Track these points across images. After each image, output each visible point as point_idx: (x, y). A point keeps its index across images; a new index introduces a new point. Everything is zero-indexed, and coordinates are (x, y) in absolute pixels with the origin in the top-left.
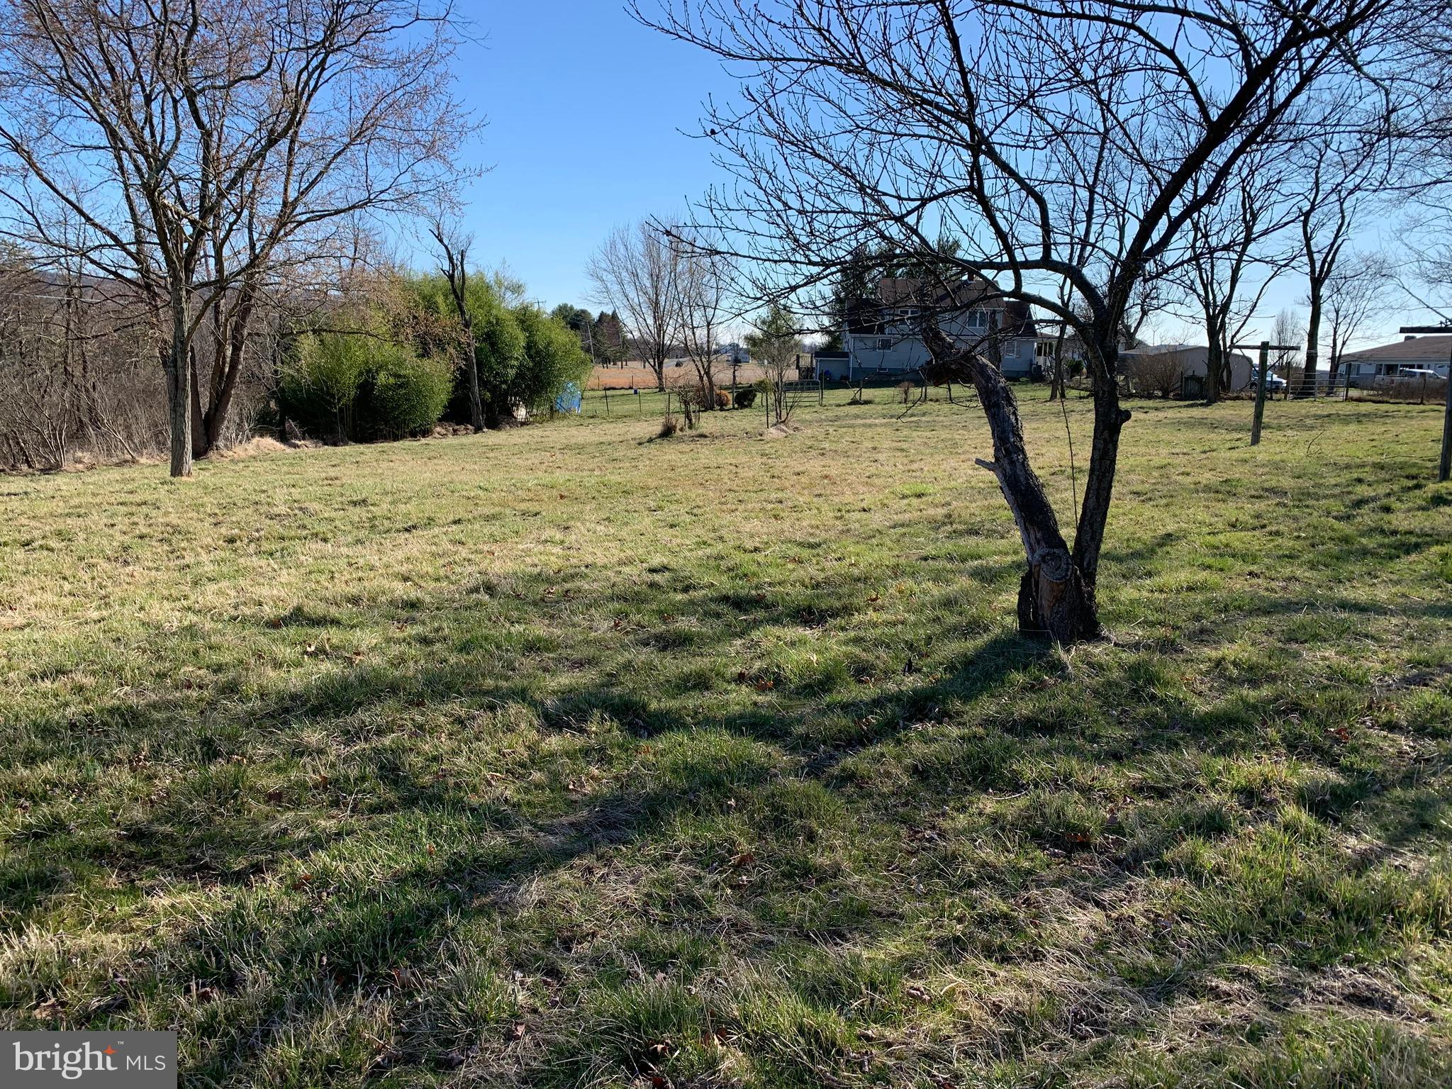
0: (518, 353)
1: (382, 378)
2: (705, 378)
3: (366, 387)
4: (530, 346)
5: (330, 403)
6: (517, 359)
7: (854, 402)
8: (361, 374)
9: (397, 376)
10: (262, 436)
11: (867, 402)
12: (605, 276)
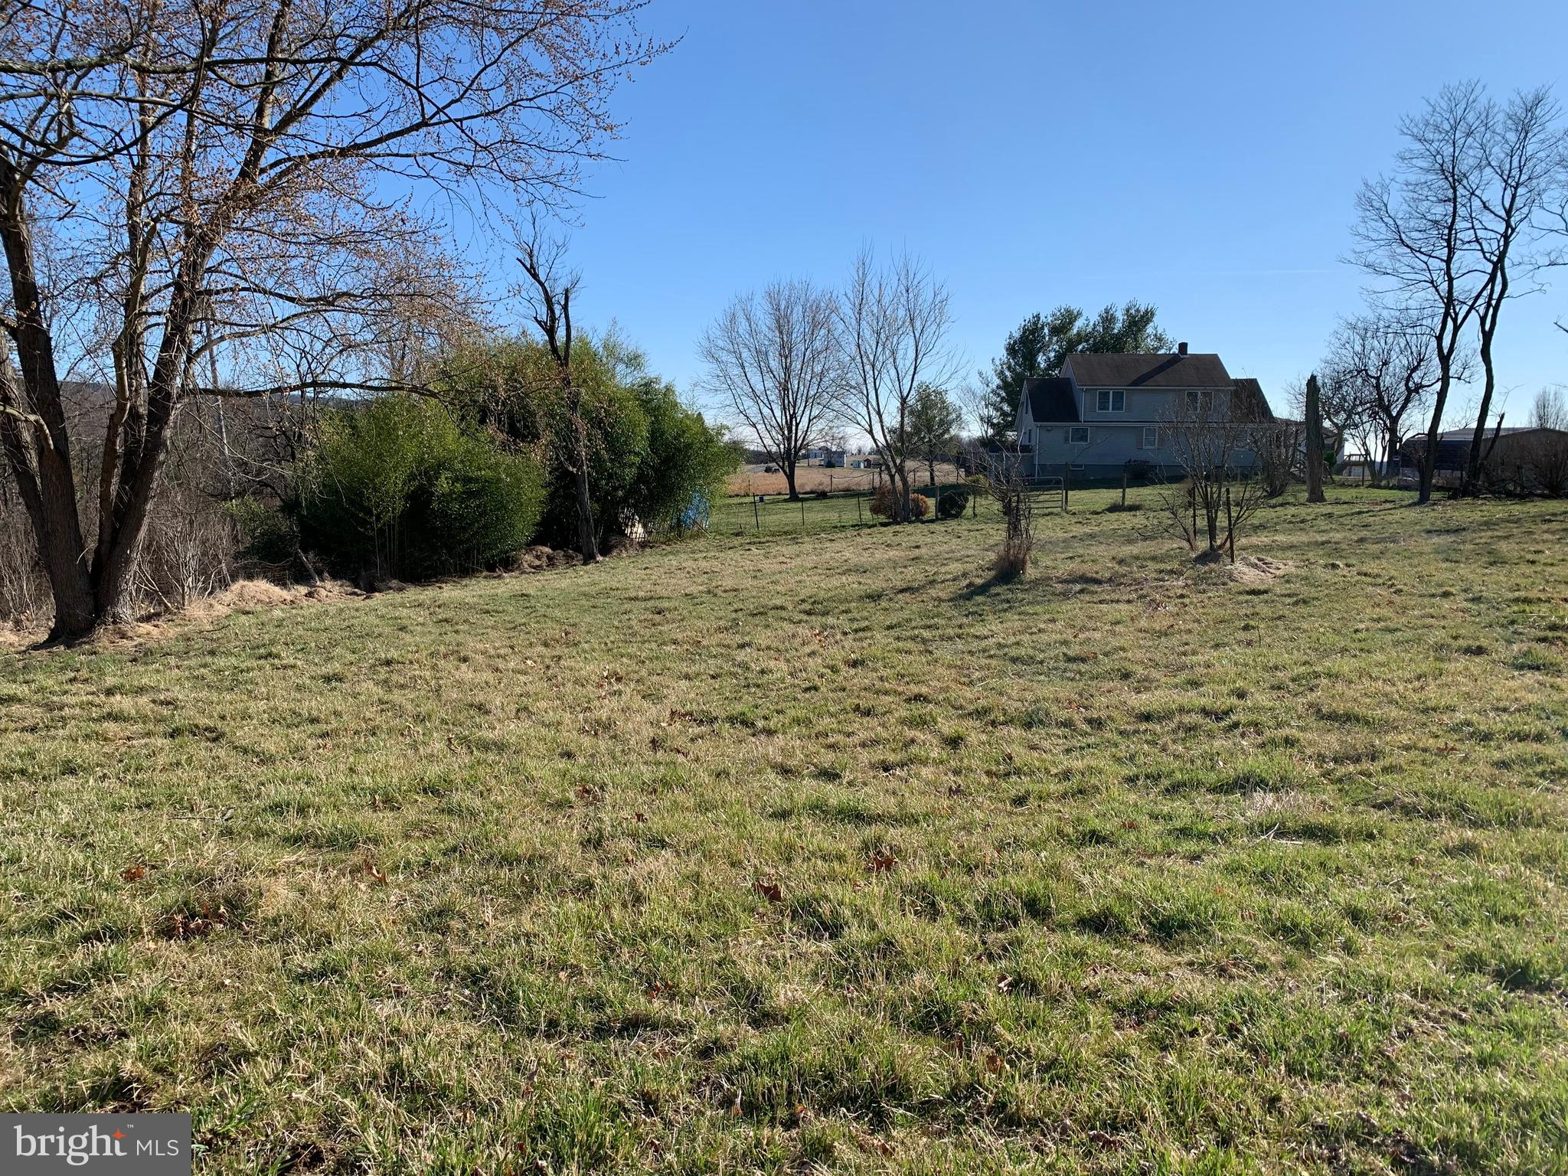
0: (641, 445)
1: (443, 484)
2: (897, 477)
3: (419, 498)
4: (656, 436)
5: (364, 523)
6: (637, 454)
7: (1114, 508)
8: (412, 477)
9: (468, 480)
10: (250, 577)
11: (1133, 508)
12: (725, 357)
